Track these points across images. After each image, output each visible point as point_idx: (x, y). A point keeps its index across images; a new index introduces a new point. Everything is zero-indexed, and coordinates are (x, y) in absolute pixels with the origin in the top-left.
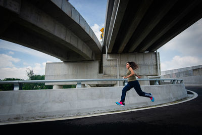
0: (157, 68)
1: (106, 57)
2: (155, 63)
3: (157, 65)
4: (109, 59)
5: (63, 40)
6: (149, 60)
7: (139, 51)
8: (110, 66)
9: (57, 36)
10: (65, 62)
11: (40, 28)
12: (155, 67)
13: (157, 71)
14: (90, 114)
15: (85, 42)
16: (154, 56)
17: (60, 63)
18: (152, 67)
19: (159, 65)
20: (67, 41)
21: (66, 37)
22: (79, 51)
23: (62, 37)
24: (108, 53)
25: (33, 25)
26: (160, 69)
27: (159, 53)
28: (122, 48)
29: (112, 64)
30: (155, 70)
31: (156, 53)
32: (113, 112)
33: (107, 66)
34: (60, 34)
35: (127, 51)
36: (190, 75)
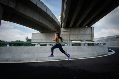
0: (92, 36)
1: (62, 30)
2: (91, 33)
3: (92, 34)
4: (64, 31)
5: (38, 21)
6: (87, 31)
7: (81, 26)
8: (64, 35)
9: (35, 19)
10: (41, 33)
11: (26, 15)
12: (91, 35)
13: (92, 38)
14: (43, 60)
15: (51, 22)
16: (90, 29)
17: (39, 33)
18: (89, 35)
19: (94, 34)
20: (41, 21)
21: (39, 20)
22: (48, 27)
23: (38, 20)
24: (63, 28)
25: (22, 14)
26: (94, 36)
27: (93, 27)
28: (71, 25)
29: (65, 34)
30: (91, 37)
31: (91, 27)
32: (57, 60)
33: (63, 35)
34: (36, 18)
35: (74, 27)
36: (114, 40)
